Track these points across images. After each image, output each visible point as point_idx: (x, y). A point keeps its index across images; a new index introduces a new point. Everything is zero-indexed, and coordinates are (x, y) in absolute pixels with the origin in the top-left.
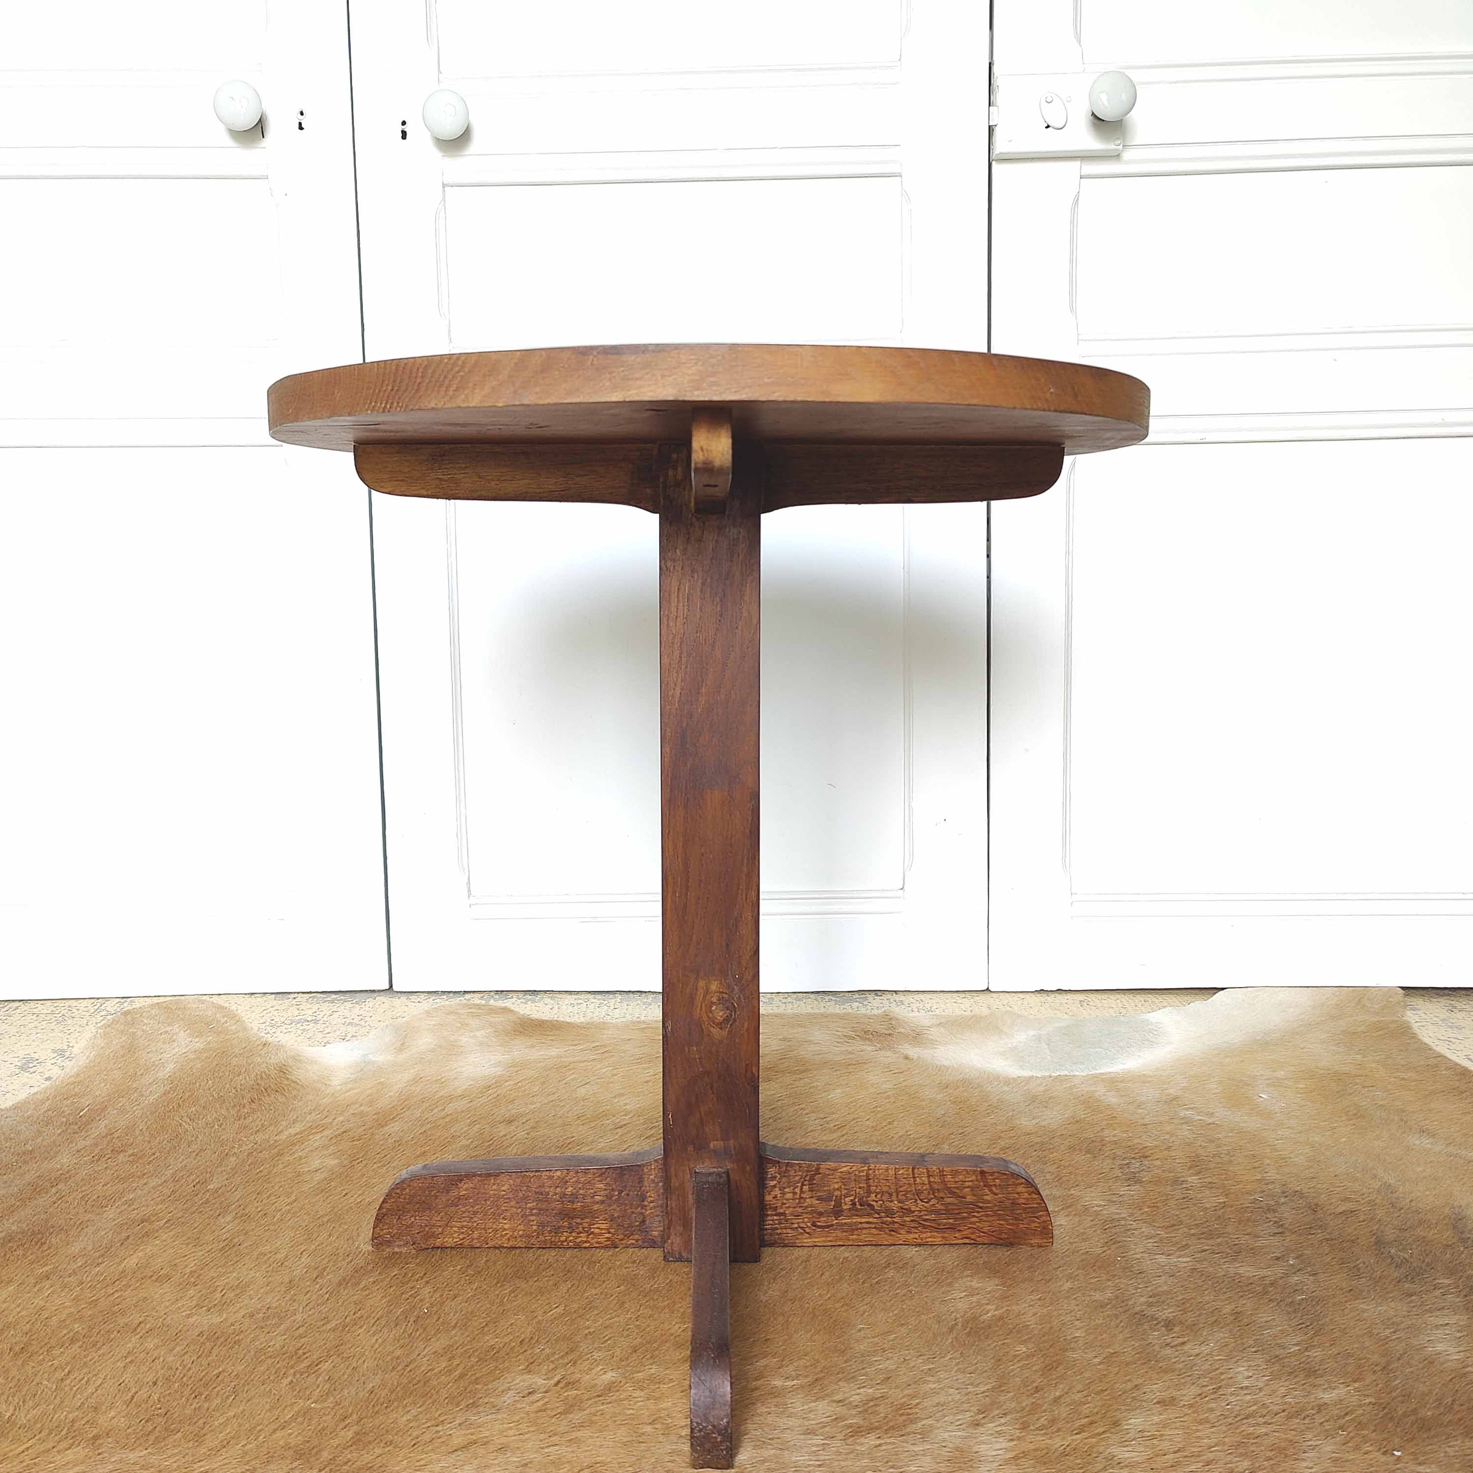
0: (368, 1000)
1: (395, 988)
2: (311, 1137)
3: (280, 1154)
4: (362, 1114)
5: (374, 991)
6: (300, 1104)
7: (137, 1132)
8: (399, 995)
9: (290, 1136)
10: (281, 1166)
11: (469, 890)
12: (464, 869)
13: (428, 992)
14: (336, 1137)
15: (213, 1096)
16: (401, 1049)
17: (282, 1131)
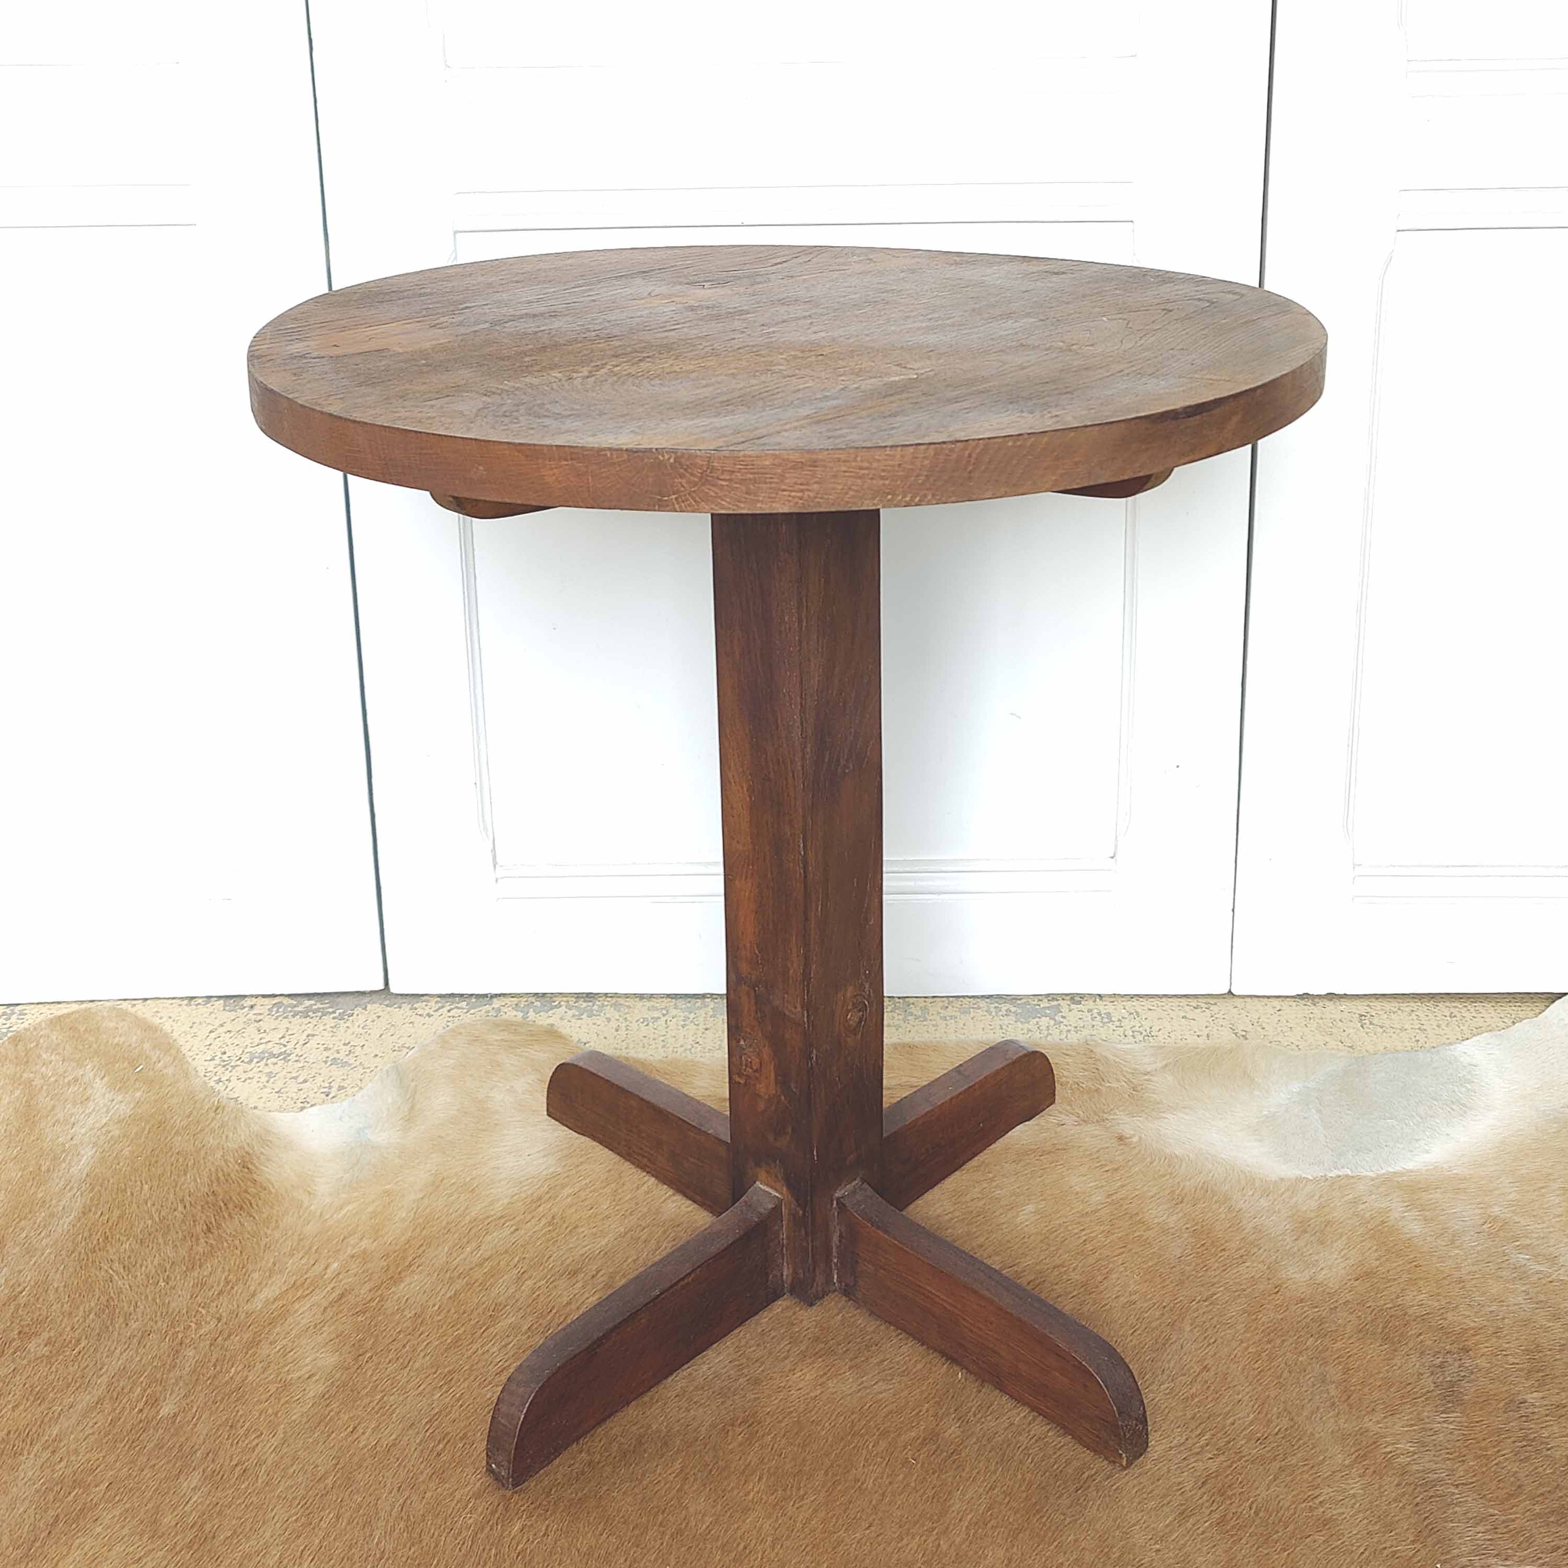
0: (356, 1012)
1: (394, 989)
2: (297, 1306)
3: (254, 1343)
4: (364, 1256)
5: (363, 993)
6: (277, 1235)
7: (52, 1296)
8: (400, 1000)
9: (267, 1303)
10: (259, 1366)
11: (494, 857)
12: (486, 829)
13: (440, 996)
14: (331, 1304)
15: (151, 1217)
16: (410, 1118)
17: (253, 1295)
